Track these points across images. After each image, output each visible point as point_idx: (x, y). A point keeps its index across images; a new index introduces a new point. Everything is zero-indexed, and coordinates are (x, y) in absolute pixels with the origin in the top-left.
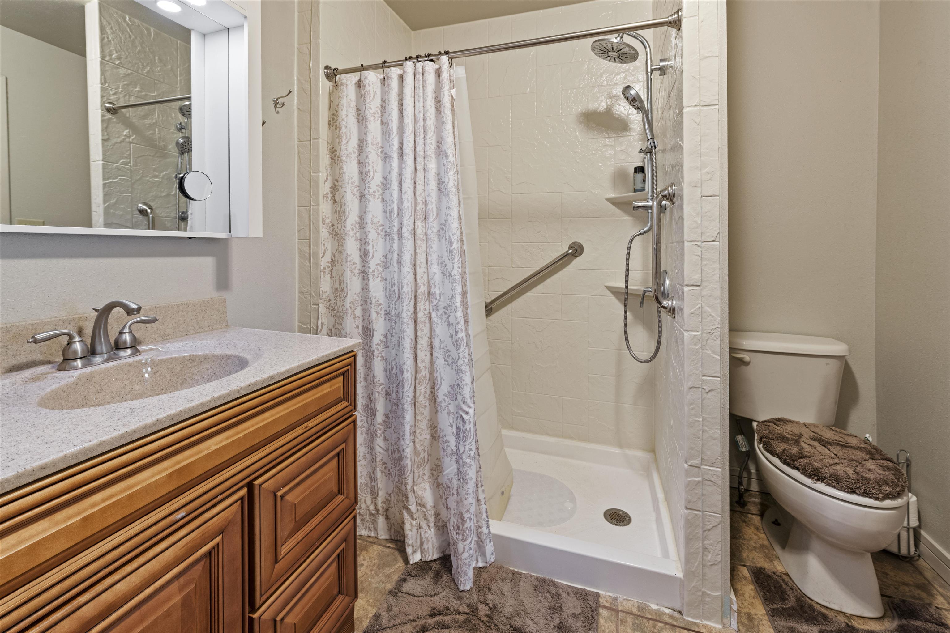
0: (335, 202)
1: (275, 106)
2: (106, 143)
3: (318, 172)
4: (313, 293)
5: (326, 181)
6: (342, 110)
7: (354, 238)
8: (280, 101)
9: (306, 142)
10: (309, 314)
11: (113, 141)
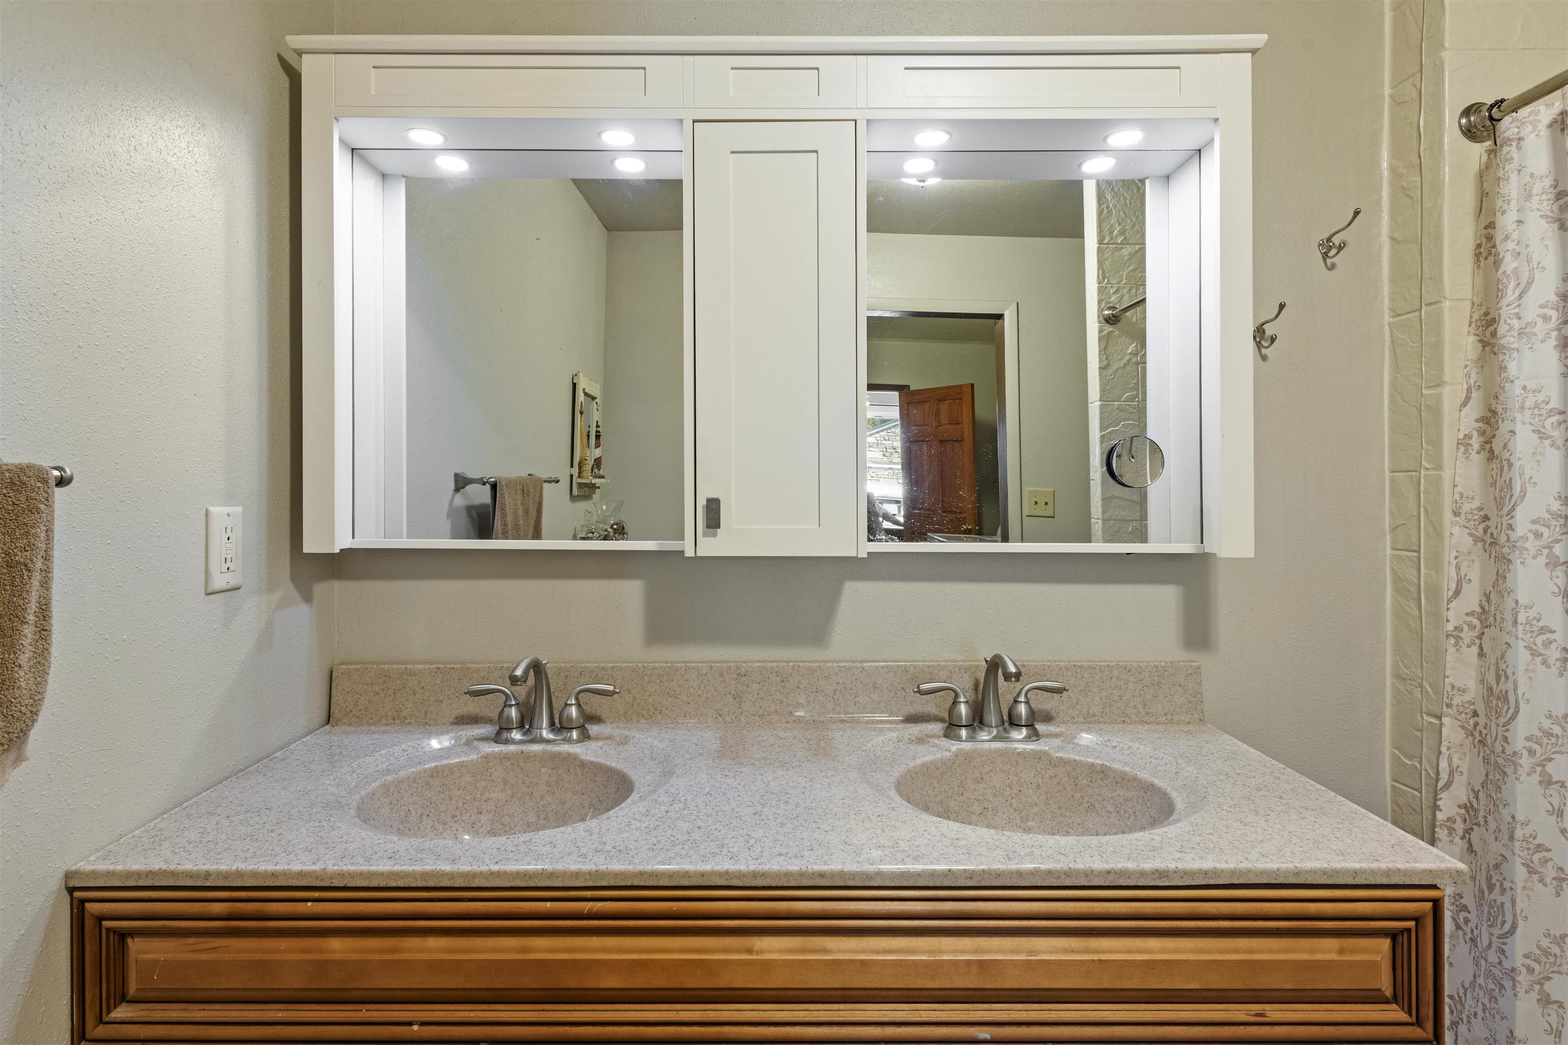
0: (1492, 456)
1: (1325, 256)
2: (1105, 373)
3: (1440, 384)
4: (1426, 684)
5: (1464, 404)
6: (1504, 212)
7: (1543, 560)
8: (1336, 240)
9: (1409, 316)
10: (1418, 734)
11: (1114, 367)
